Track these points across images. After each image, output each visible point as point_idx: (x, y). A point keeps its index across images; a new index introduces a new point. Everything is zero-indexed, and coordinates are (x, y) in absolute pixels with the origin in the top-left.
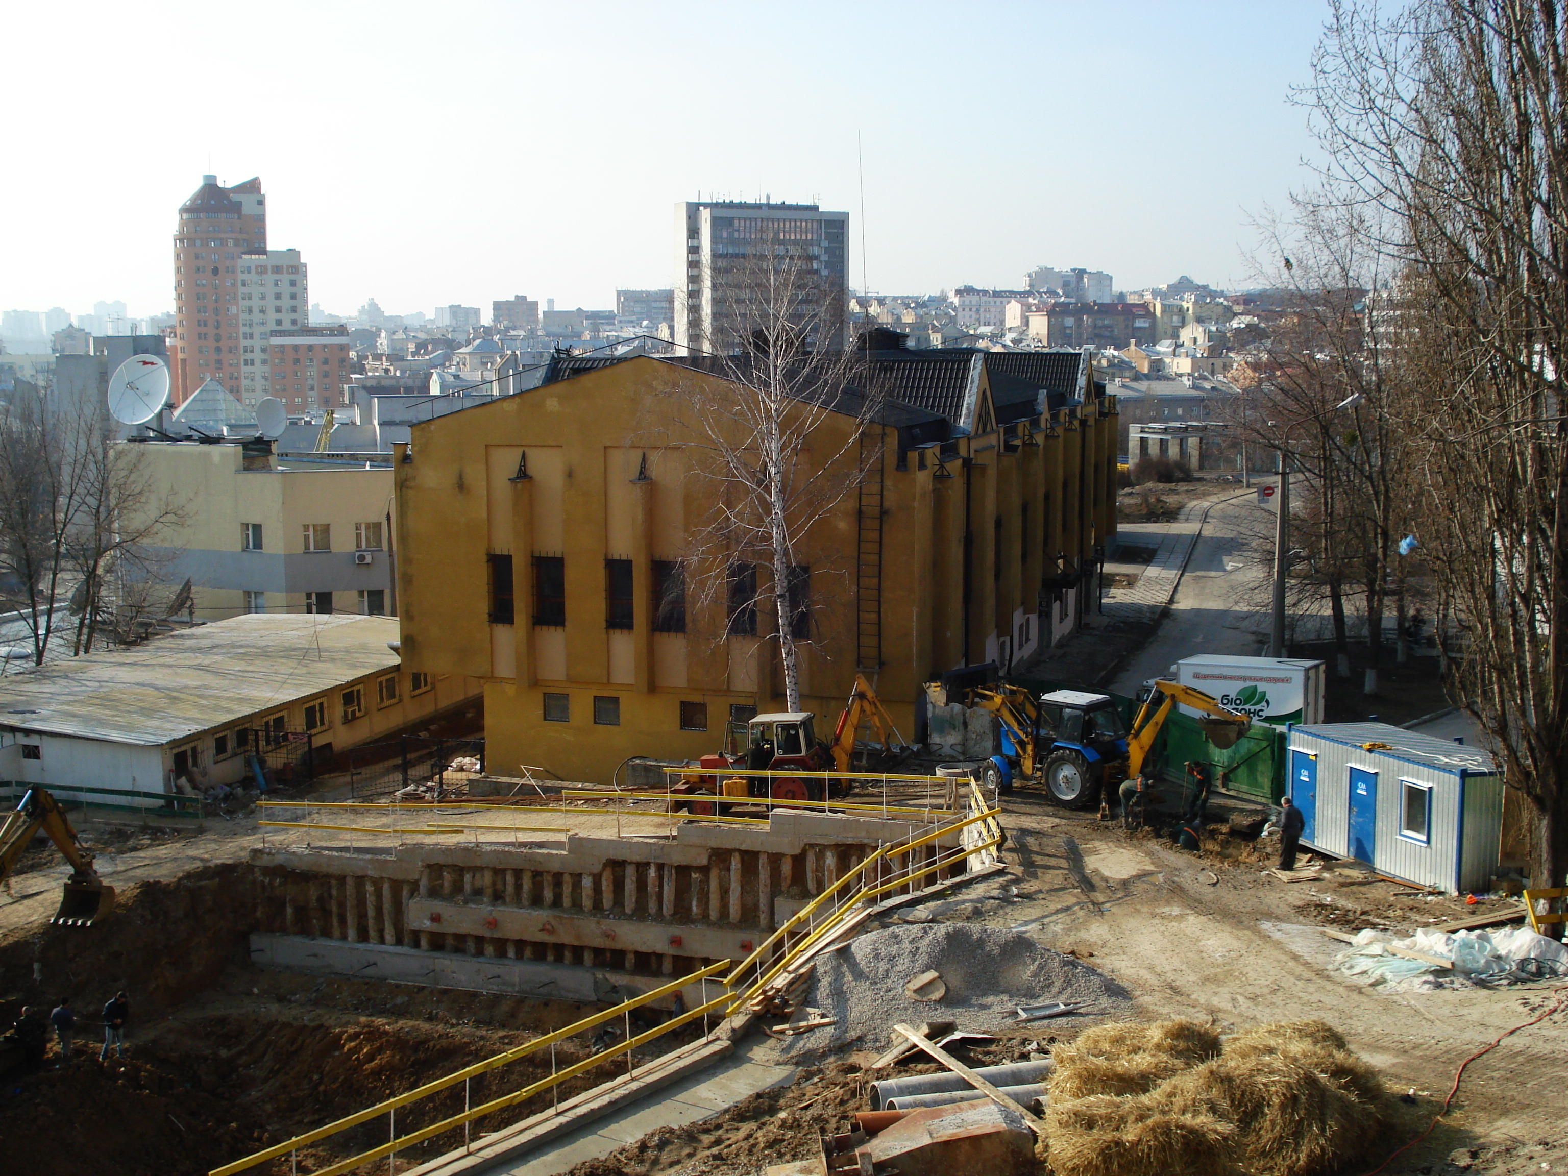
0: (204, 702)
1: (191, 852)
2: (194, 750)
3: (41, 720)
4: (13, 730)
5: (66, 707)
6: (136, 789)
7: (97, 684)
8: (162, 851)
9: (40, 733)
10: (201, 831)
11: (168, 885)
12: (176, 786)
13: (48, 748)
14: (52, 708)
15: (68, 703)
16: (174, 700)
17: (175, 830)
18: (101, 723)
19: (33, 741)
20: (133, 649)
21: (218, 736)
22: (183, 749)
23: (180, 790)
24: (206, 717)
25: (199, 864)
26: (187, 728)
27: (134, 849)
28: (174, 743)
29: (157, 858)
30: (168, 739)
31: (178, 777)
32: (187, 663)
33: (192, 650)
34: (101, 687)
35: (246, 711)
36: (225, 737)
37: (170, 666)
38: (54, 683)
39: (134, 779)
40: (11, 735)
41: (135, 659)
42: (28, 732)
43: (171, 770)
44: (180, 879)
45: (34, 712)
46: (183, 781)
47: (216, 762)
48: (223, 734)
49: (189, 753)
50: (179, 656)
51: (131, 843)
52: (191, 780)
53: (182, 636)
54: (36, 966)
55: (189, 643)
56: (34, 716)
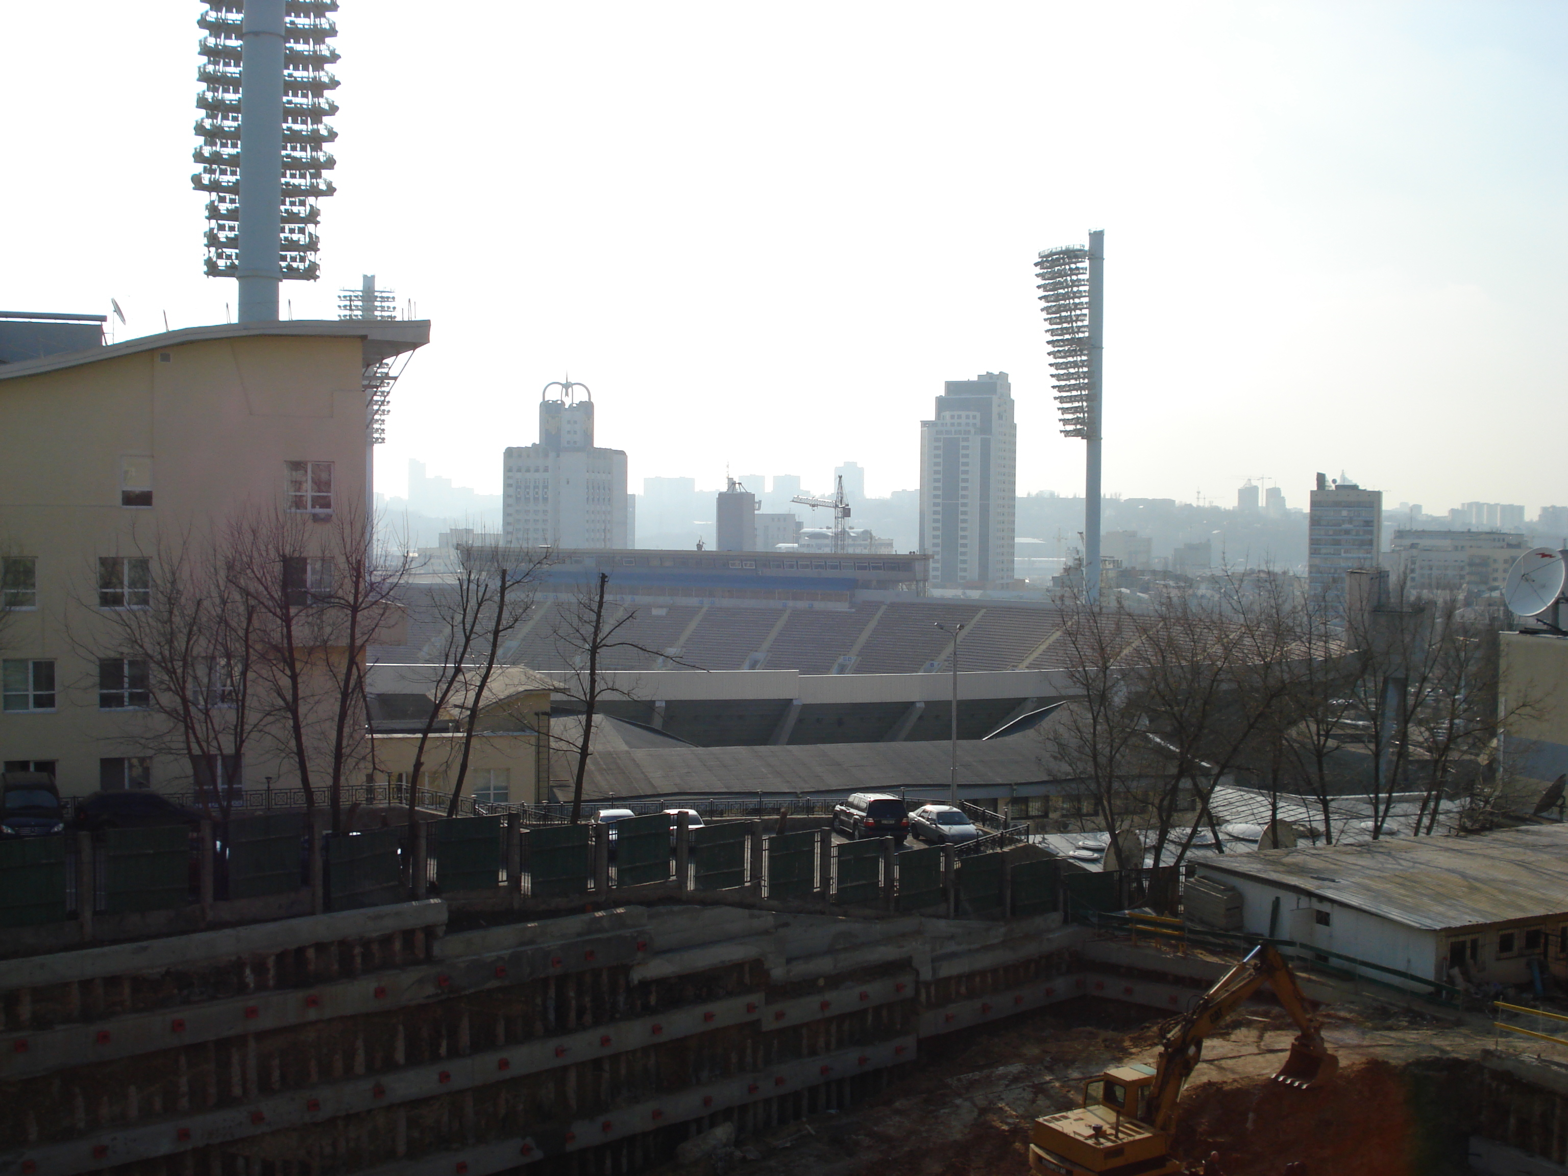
0: (1502, 897)
1: (1436, 1042)
2: (1474, 943)
3: (1337, 889)
4: (1310, 894)
5: (1367, 881)
6: (1410, 972)
7: (1411, 864)
8: (1412, 1036)
9: (1332, 901)
10: (1459, 1023)
11: (1396, 1067)
12: (1449, 976)
13: (1338, 917)
14: (1353, 880)
15: (1371, 878)
16: (1473, 889)
17: (1435, 1018)
18: (1391, 901)
19: (1325, 908)
20: (1470, 838)
21: (1503, 932)
22: (1461, 938)
23: (1451, 980)
24: (1494, 911)
25: (1437, 1054)
26: (1468, 918)
27: (1390, 1028)
28: (1449, 932)
29: (1404, 1040)
30: (1443, 926)
31: (1452, 966)
32: (1512, 857)
33: (1526, 846)
34: (1413, 867)
35: (1540, 911)
36: (1512, 935)
37: (1493, 858)
38: (1373, 857)
39: (1409, 961)
40: (1307, 899)
41: (1464, 847)
42: (1322, 899)
43: (1445, 958)
44: (1409, 1064)
45: (1333, 881)
46: (1456, 971)
47: (1498, 959)
48: (1510, 931)
49: (1469, 944)
50: (1509, 850)
51: (1389, 1022)
52: (1465, 973)
53: (1527, 831)
54: (1251, 1115)
55: (1529, 838)
56: (1332, 884)
